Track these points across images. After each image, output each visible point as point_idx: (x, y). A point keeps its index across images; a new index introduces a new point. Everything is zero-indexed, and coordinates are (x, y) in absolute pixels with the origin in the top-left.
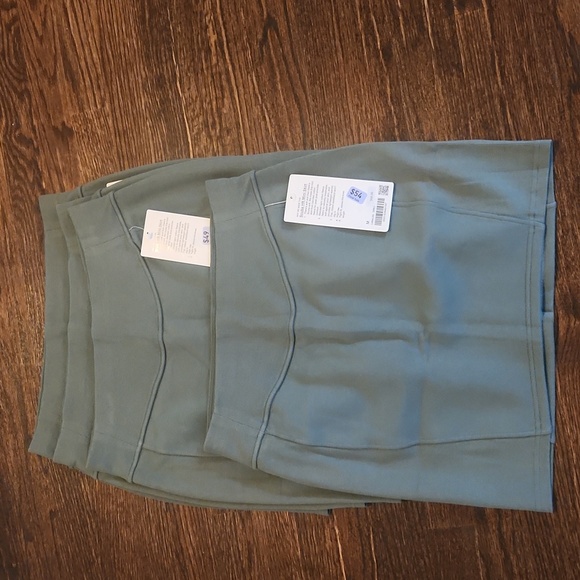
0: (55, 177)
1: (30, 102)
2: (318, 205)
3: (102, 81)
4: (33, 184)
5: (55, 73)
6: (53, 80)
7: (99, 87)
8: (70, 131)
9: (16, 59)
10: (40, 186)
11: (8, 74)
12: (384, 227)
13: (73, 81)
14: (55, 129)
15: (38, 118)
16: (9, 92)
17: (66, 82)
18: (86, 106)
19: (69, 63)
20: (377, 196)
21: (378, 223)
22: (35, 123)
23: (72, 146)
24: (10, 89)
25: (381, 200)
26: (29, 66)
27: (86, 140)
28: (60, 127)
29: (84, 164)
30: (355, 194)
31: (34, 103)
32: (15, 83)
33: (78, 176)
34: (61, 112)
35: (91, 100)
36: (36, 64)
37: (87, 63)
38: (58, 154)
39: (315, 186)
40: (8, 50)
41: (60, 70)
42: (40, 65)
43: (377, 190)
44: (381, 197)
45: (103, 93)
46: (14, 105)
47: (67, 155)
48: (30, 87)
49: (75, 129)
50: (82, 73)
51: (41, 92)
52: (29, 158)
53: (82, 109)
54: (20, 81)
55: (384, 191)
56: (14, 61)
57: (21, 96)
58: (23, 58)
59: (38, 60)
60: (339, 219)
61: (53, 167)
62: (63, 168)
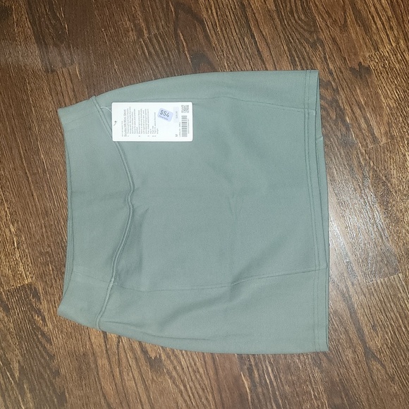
0: (358, 112)
1: (324, 50)
2: (137, 125)
3: (394, 23)
4: (336, 120)
5: (346, 21)
6: (344, 27)
7: (391, 28)
8: (368, 69)
9: (304, 14)
10: (344, 121)
11: (299, 28)
12: (189, 138)
13: (364, 26)
14: (352, 69)
15: (334, 62)
16: (301, 43)
17: (358, 28)
18: (380, 46)
19: (359, 12)
20: (181, 114)
21: (185, 135)
22: (331, 67)
23: (372, 82)
24: (302, 41)
25: (184, 118)
26: (318, 19)
27: (385, 75)
28: (357, 68)
29: (386, 97)
30: (164, 114)
31: (328, 49)
32: (307, 35)
33: (381, 107)
34: (356, 54)
35: (386, 40)
36: (326, 16)
37: (376, 9)
38: (358, 91)
39: (132, 110)
40: (296, 7)
41: (350, 18)
42: (330, 16)
43: (180, 109)
44: (184, 114)
45: (396, 32)
46: (308, 53)
47: (367, 91)
48: (322, 37)
49: (372, 67)
50: (373, 17)
51: (334, 40)
52: (329, 98)
53: (377, 49)
54: (311, 33)
55: (185, 109)
56: (303, 17)
57: (313, 46)
58: (312, 13)
59: (327, 12)
60: (154, 135)
61: (355, 103)
62: (365, 103)
